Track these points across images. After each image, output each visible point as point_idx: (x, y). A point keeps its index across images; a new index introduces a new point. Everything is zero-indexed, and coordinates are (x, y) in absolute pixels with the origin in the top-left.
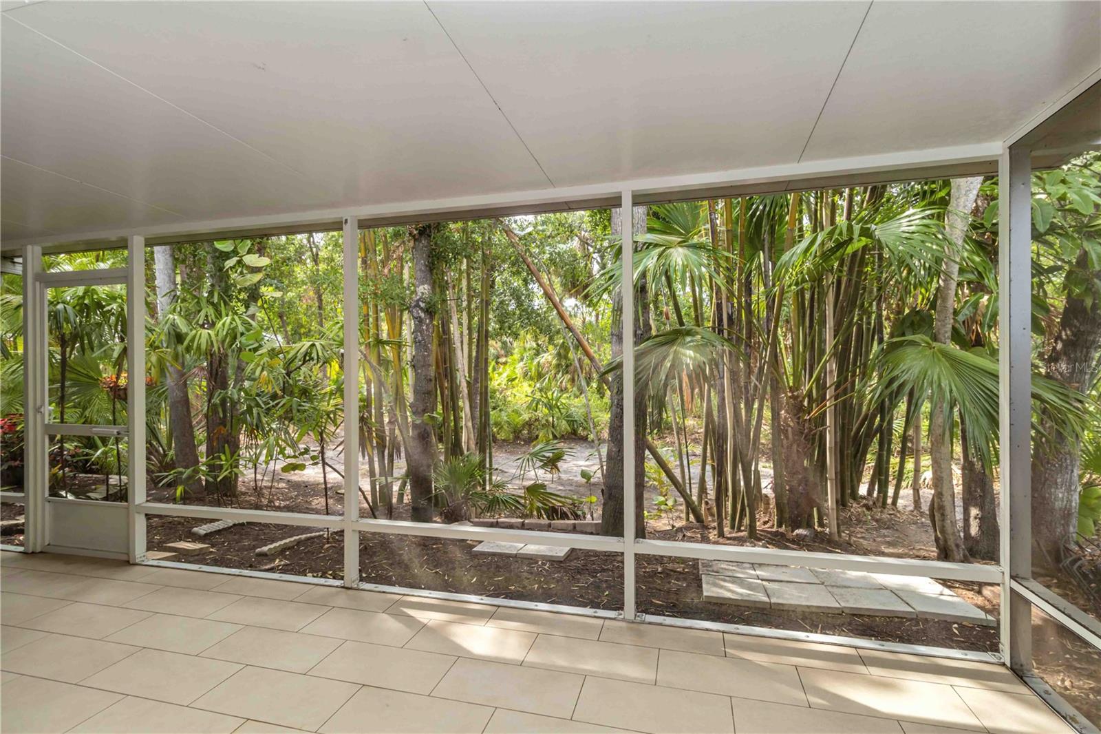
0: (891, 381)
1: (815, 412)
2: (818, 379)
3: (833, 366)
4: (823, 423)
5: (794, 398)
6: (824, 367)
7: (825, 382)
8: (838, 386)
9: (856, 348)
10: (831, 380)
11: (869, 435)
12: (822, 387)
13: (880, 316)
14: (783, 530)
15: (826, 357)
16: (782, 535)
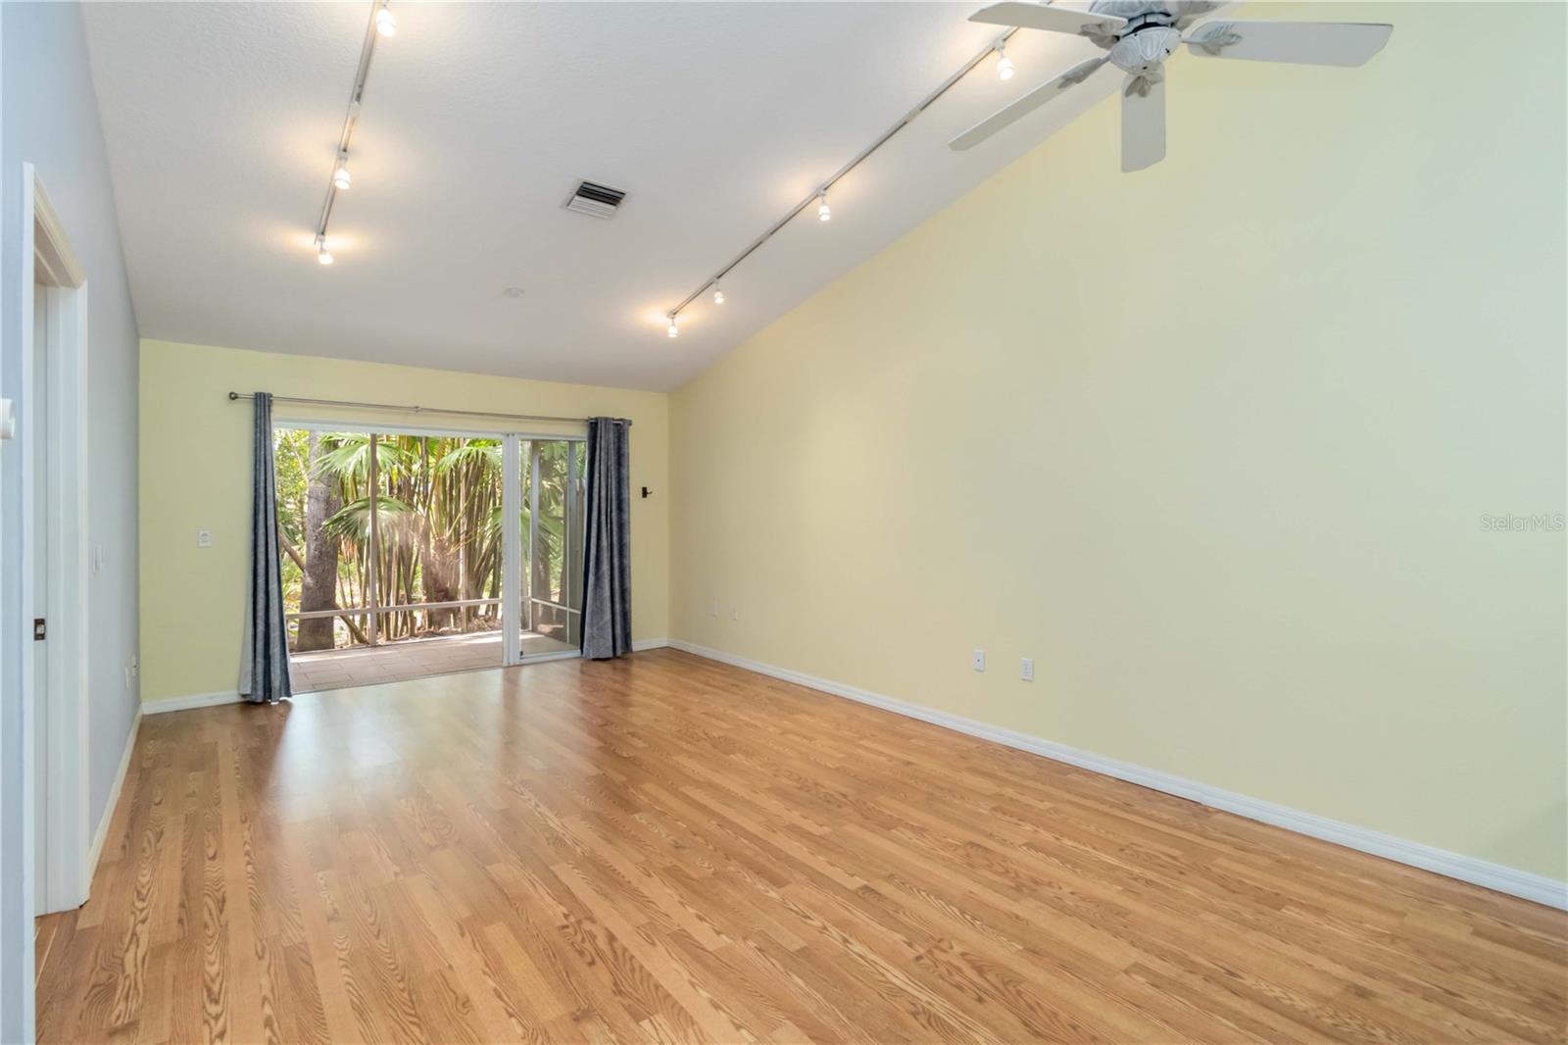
0: (496, 525)
1: (453, 550)
2: (455, 528)
3: (464, 520)
4: (458, 557)
5: (440, 541)
6: (459, 522)
7: (459, 531)
8: (467, 533)
9: (478, 507)
10: (463, 528)
11: (487, 570)
12: (457, 532)
13: (493, 485)
14: (432, 629)
15: (460, 515)
16: (432, 632)
